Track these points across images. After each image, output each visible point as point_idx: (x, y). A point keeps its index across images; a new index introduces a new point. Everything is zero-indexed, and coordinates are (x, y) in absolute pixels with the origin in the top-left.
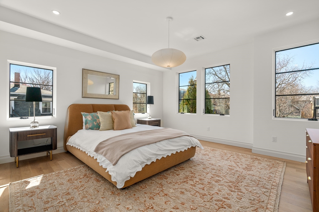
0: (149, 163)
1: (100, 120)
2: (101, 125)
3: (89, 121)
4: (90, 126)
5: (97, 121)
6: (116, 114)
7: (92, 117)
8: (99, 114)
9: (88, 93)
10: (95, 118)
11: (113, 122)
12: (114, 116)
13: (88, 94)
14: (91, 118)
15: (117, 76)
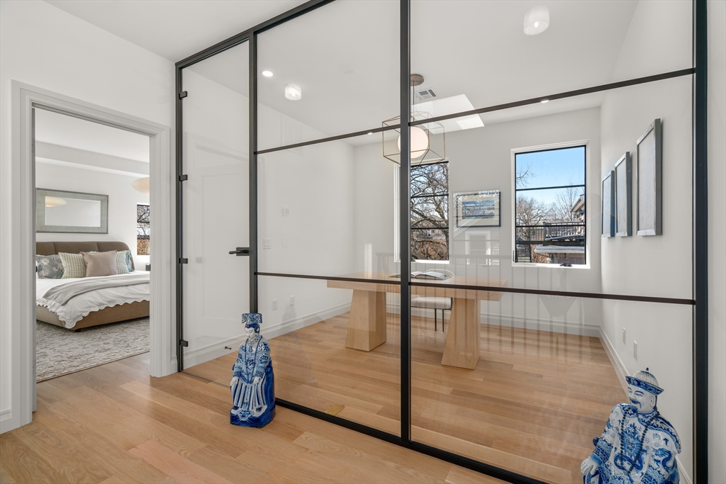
0: (112, 306)
1: (63, 265)
2: (65, 272)
3: (46, 266)
4: (47, 274)
5: (59, 266)
6: (90, 256)
7: (50, 260)
8: (61, 255)
9: (46, 224)
10: (56, 262)
11: (86, 267)
12: (86, 259)
13: (47, 226)
14: (48, 261)
15: (103, 198)
